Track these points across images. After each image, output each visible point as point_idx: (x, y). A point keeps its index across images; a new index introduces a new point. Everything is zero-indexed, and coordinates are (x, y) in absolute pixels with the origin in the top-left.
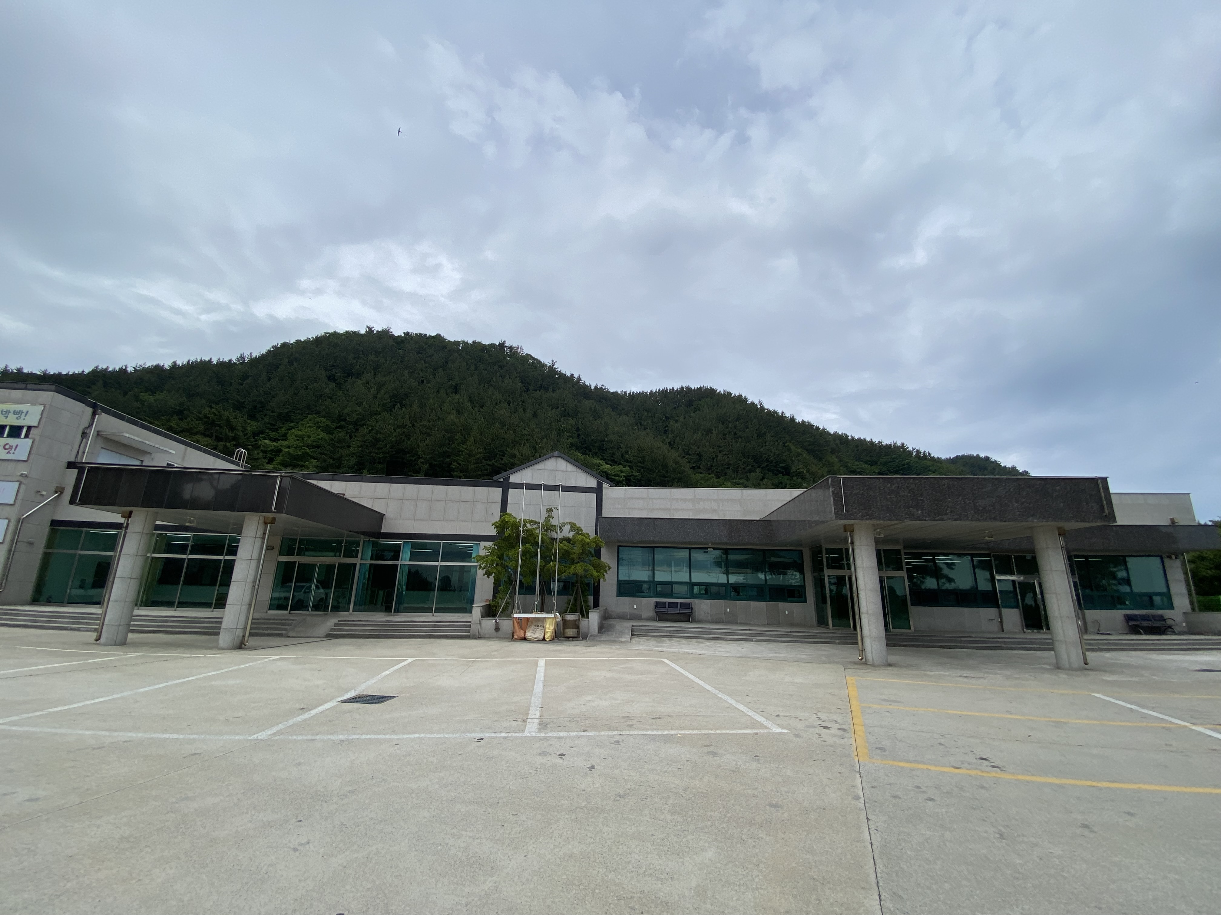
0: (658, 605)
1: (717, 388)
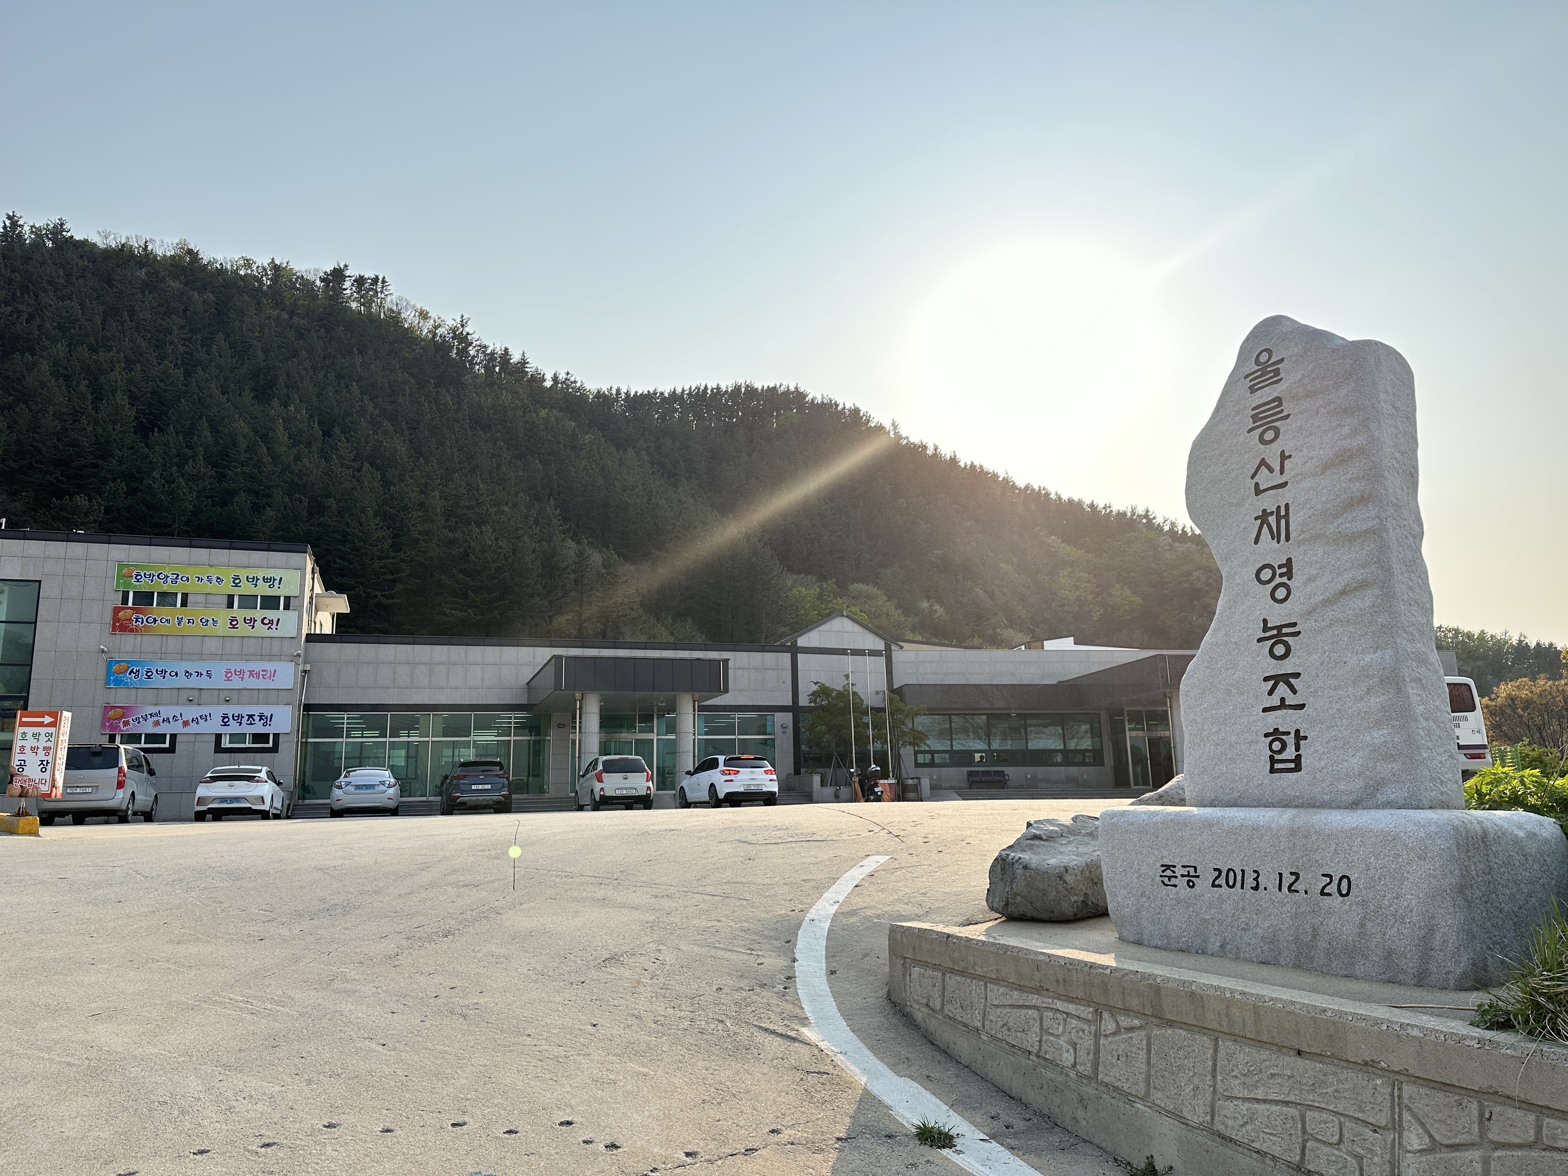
0: (970, 774)
1: (808, 391)
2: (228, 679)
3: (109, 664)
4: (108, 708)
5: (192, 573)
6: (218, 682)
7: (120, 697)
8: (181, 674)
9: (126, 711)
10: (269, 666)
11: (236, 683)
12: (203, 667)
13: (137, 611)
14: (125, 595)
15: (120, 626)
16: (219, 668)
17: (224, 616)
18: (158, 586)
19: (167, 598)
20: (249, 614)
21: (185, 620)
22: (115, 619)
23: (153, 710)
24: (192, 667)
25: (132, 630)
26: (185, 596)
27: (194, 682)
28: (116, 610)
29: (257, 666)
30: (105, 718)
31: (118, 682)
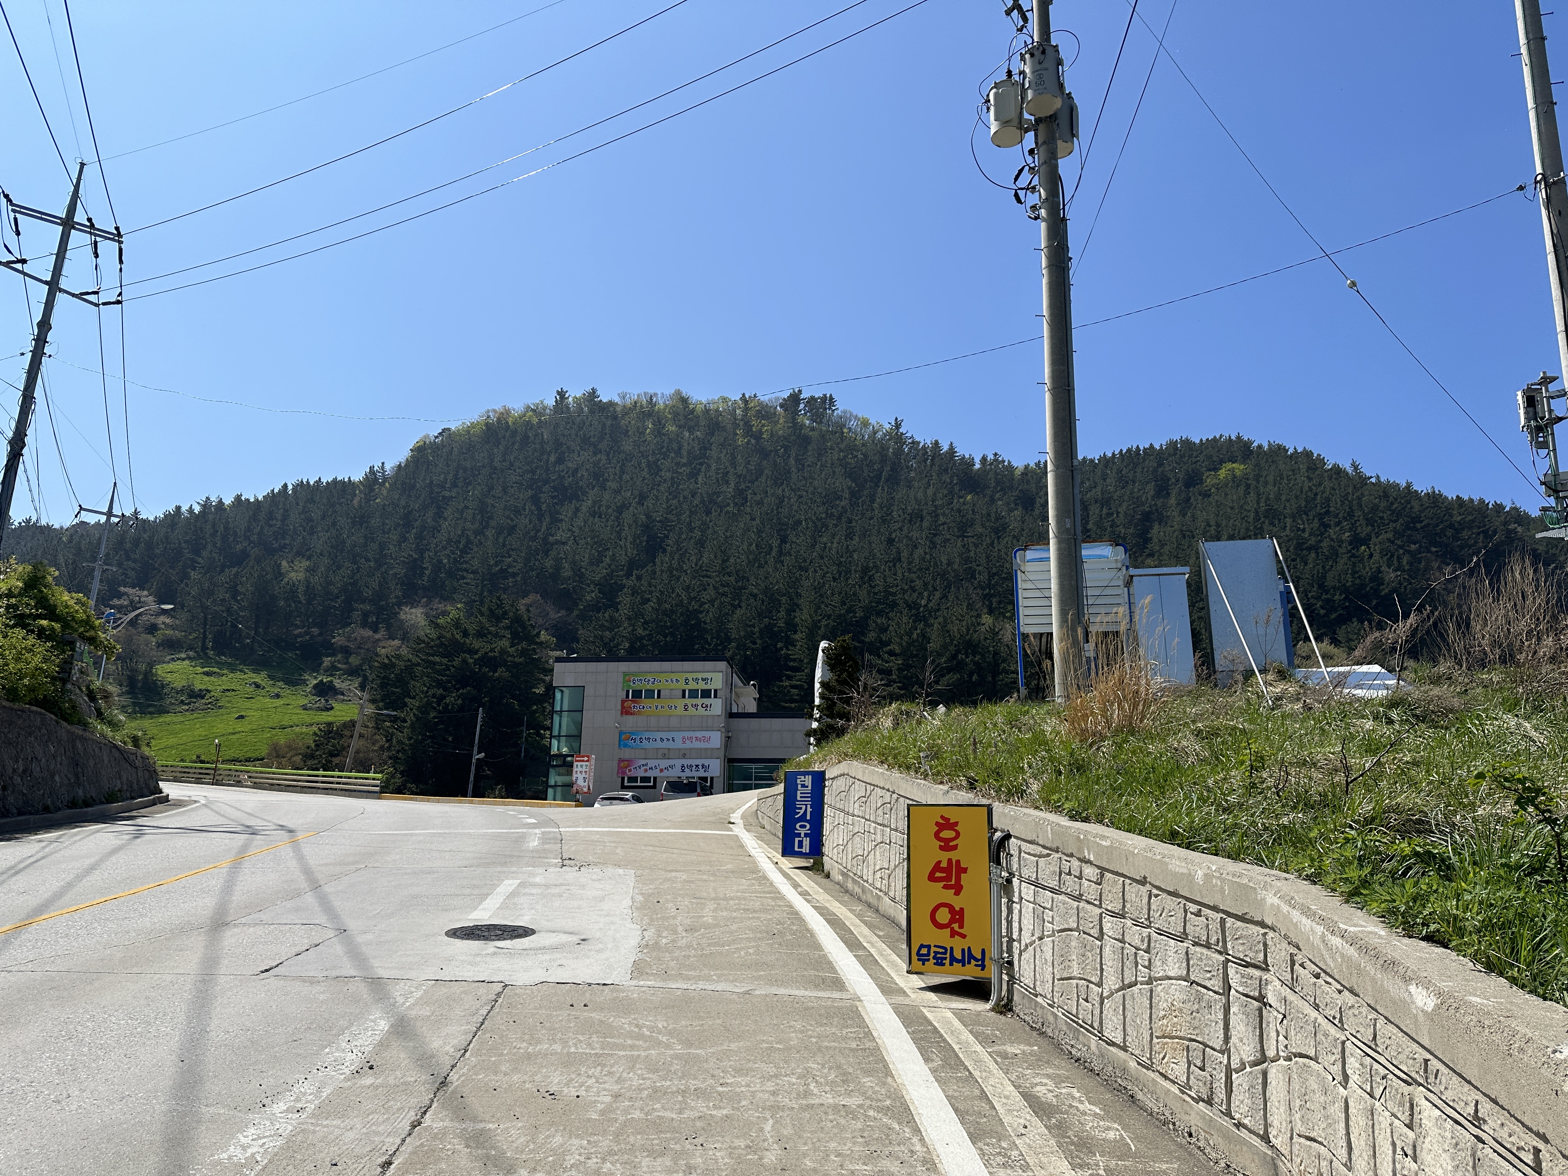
2: (684, 743)
3: (621, 733)
4: (621, 761)
5: (663, 677)
6: (678, 744)
7: (626, 754)
8: (658, 740)
9: (630, 762)
10: (707, 734)
11: (688, 745)
12: (670, 735)
13: (634, 702)
14: (628, 692)
15: (625, 711)
16: (678, 736)
17: (681, 703)
18: (644, 686)
19: (650, 694)
20: (694, 701)
21: (659, 707)
22: (623, 707)
23: (644, 762)
24: (664, 735)
25: (631, 714)
26: (659, 692)
27: (666, 745)
28: (623, 702)
29: (699, 734)
30: (619, 767)
31: (625, 746)
